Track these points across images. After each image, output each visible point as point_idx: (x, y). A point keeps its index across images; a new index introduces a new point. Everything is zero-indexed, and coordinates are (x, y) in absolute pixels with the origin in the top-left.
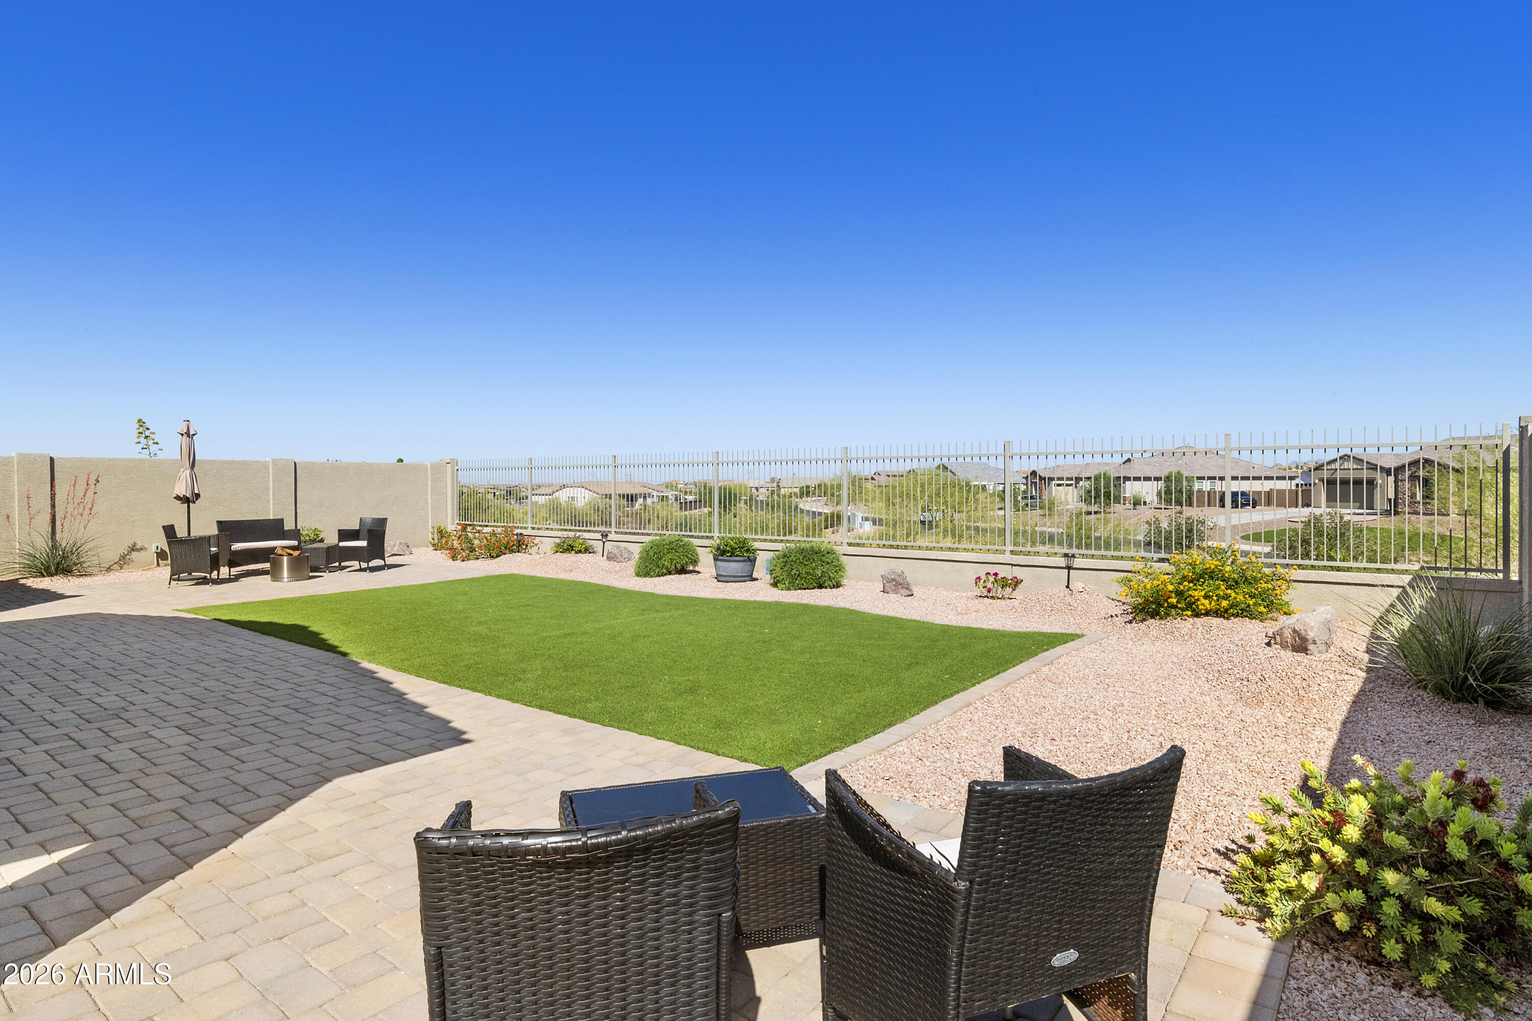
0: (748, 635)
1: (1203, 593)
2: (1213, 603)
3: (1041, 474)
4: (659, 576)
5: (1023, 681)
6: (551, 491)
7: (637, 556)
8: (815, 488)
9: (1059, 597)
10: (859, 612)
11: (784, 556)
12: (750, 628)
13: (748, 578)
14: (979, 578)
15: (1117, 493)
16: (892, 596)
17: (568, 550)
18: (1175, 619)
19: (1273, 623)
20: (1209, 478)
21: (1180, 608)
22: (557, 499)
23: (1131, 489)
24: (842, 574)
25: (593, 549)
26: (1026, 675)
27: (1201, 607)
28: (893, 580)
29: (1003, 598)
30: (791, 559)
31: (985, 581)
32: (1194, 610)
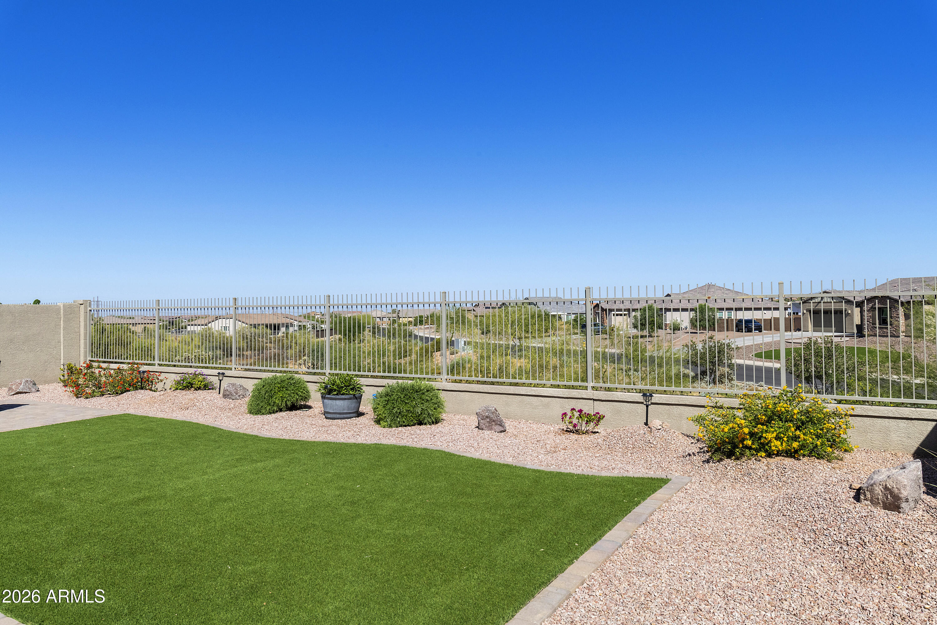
0: (337, 493)
1: (775, 435)
2: (784, 444)
3: (603, 306)
4: (271, 413)
5: (621, 551)
6: (207, 321)
7: (250, 393)
8: (427, 317)
9: (639, 435)
10: (454, 455)
11: (387, 395)
12: (342, 483)
13: (354, 415)
14: (565, 414)
15: (660, 321)
16: (487, 433)
17: (188, 387)
18: (750, 459)
19: (840, 462)
20: (727, 309)
21: (754, 449)
22: (209, 329)
23: (670, 318)
24: (441, 410)
25: (213, 385)
26: (624, 543)
27: (773, 448)
28: (487, 417)
29: (587, 432)
30: (392, 397)
31: (570, 417)
32: (766, 451)
